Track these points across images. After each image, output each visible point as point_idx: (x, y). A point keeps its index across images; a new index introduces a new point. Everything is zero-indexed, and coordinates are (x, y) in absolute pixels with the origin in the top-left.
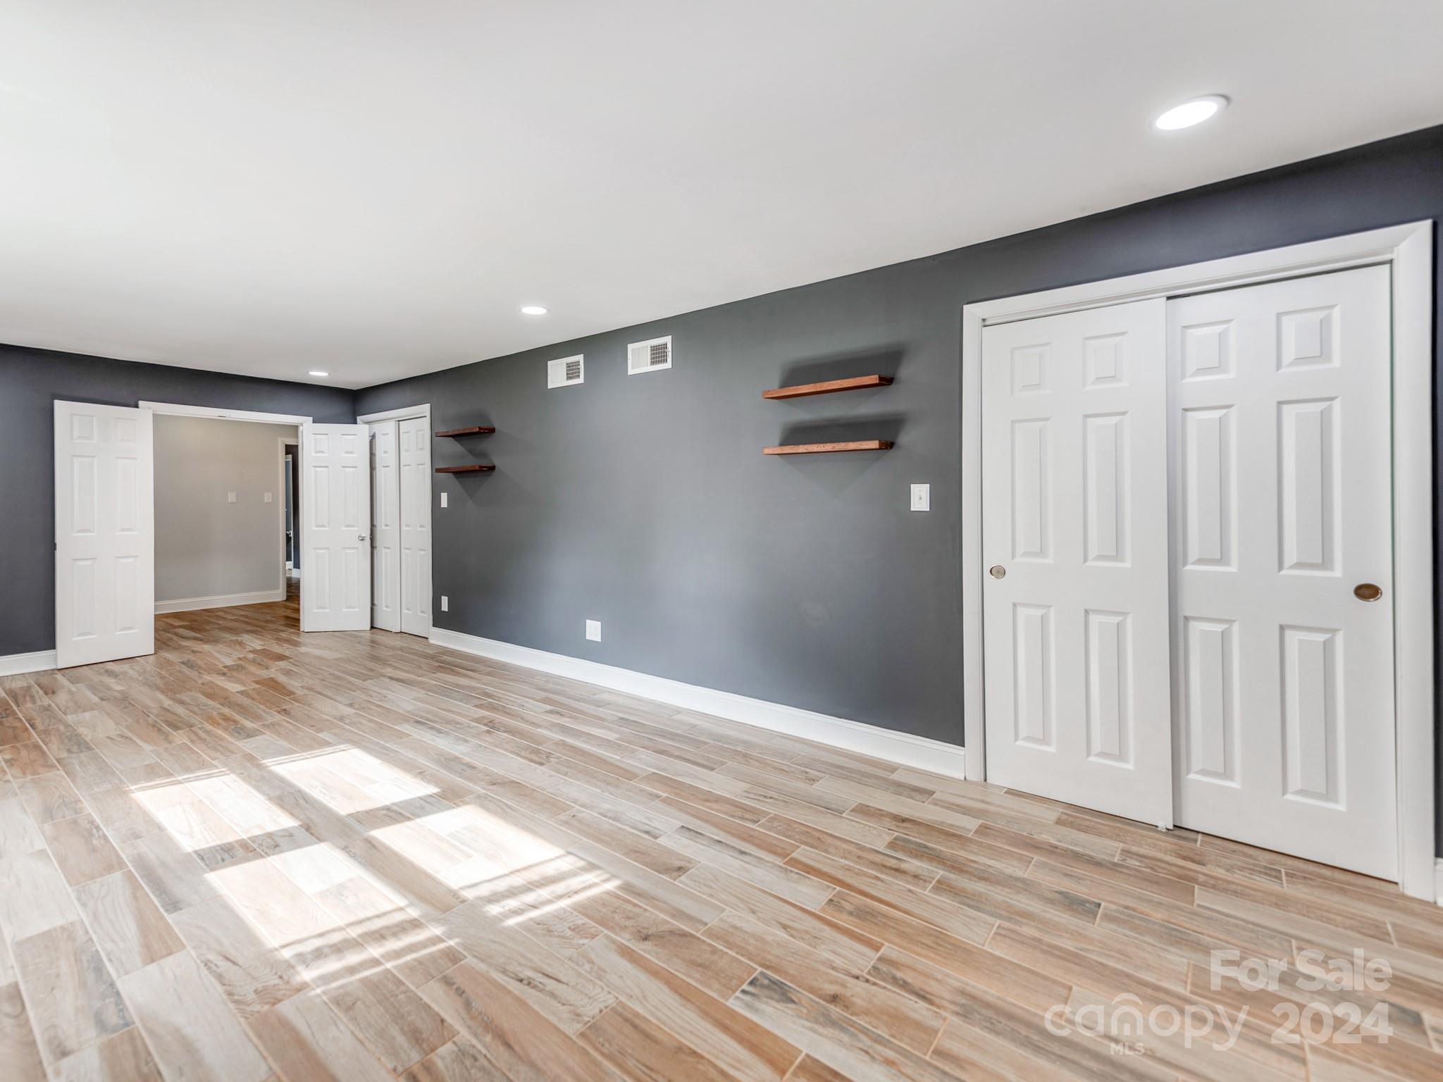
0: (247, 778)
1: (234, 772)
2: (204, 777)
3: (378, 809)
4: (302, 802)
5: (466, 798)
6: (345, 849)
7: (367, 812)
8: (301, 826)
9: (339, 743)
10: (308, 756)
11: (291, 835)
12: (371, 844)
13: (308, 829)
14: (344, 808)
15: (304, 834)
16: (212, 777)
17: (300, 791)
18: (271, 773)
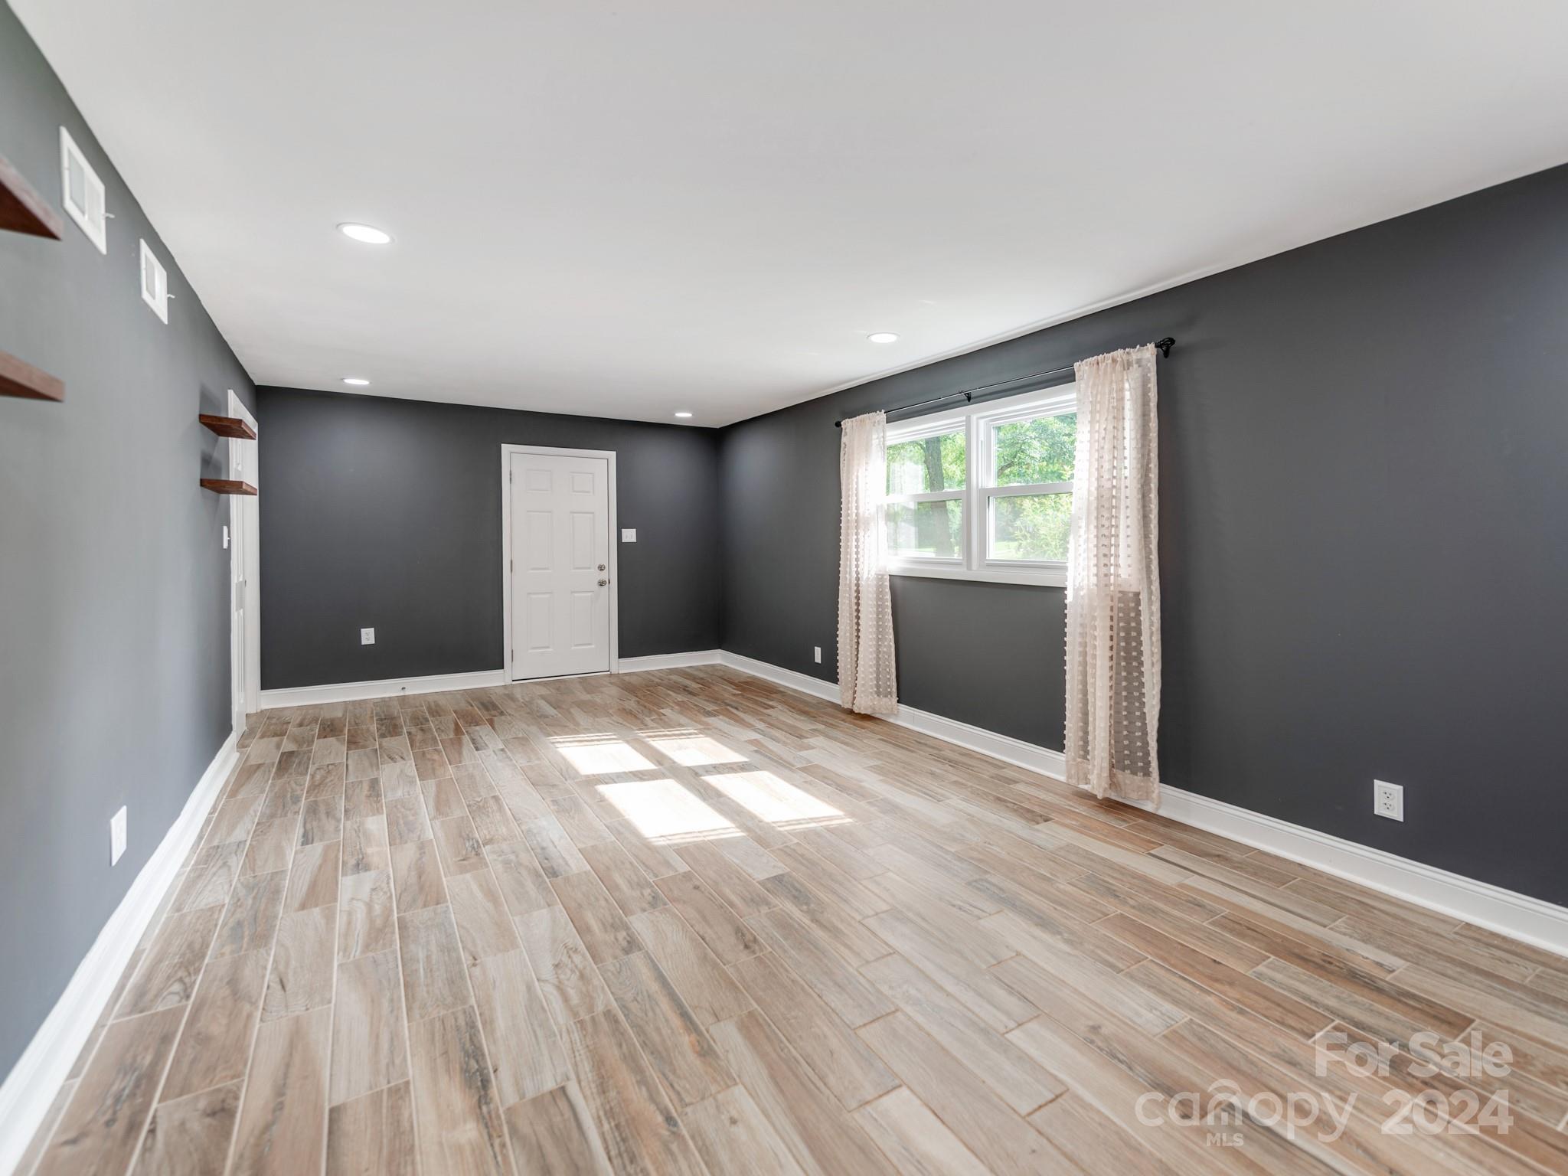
0: (753, 817)
1: (768, 823)
2: (794, 822)
3: (648, 780)
4: (702, 791)
5: (584, 779)
6: (674, 762)
7: (657, 779)
8: (701, 776)
9: (663, 847)
10: (699, 834)
11: (707, 771)
12: (660, 763)
13: (696, 774)
14: (670, 783)
15: (700, 771)
16: (787, 821)
17: (704, 800)
18: (733, 820)
